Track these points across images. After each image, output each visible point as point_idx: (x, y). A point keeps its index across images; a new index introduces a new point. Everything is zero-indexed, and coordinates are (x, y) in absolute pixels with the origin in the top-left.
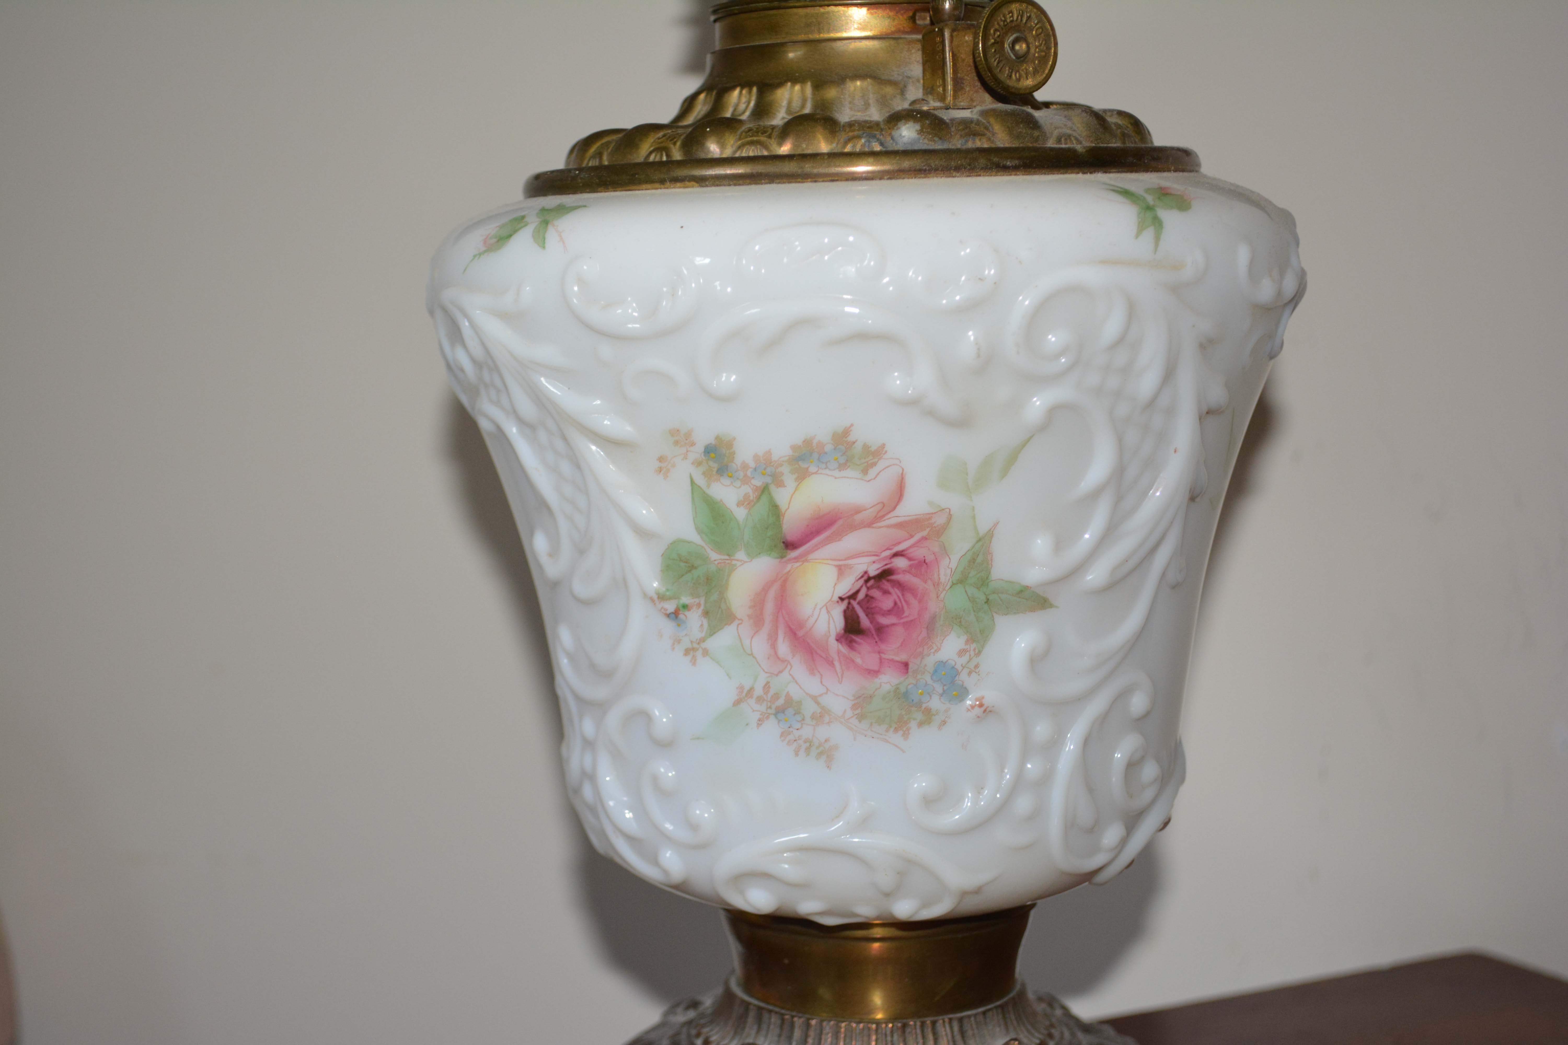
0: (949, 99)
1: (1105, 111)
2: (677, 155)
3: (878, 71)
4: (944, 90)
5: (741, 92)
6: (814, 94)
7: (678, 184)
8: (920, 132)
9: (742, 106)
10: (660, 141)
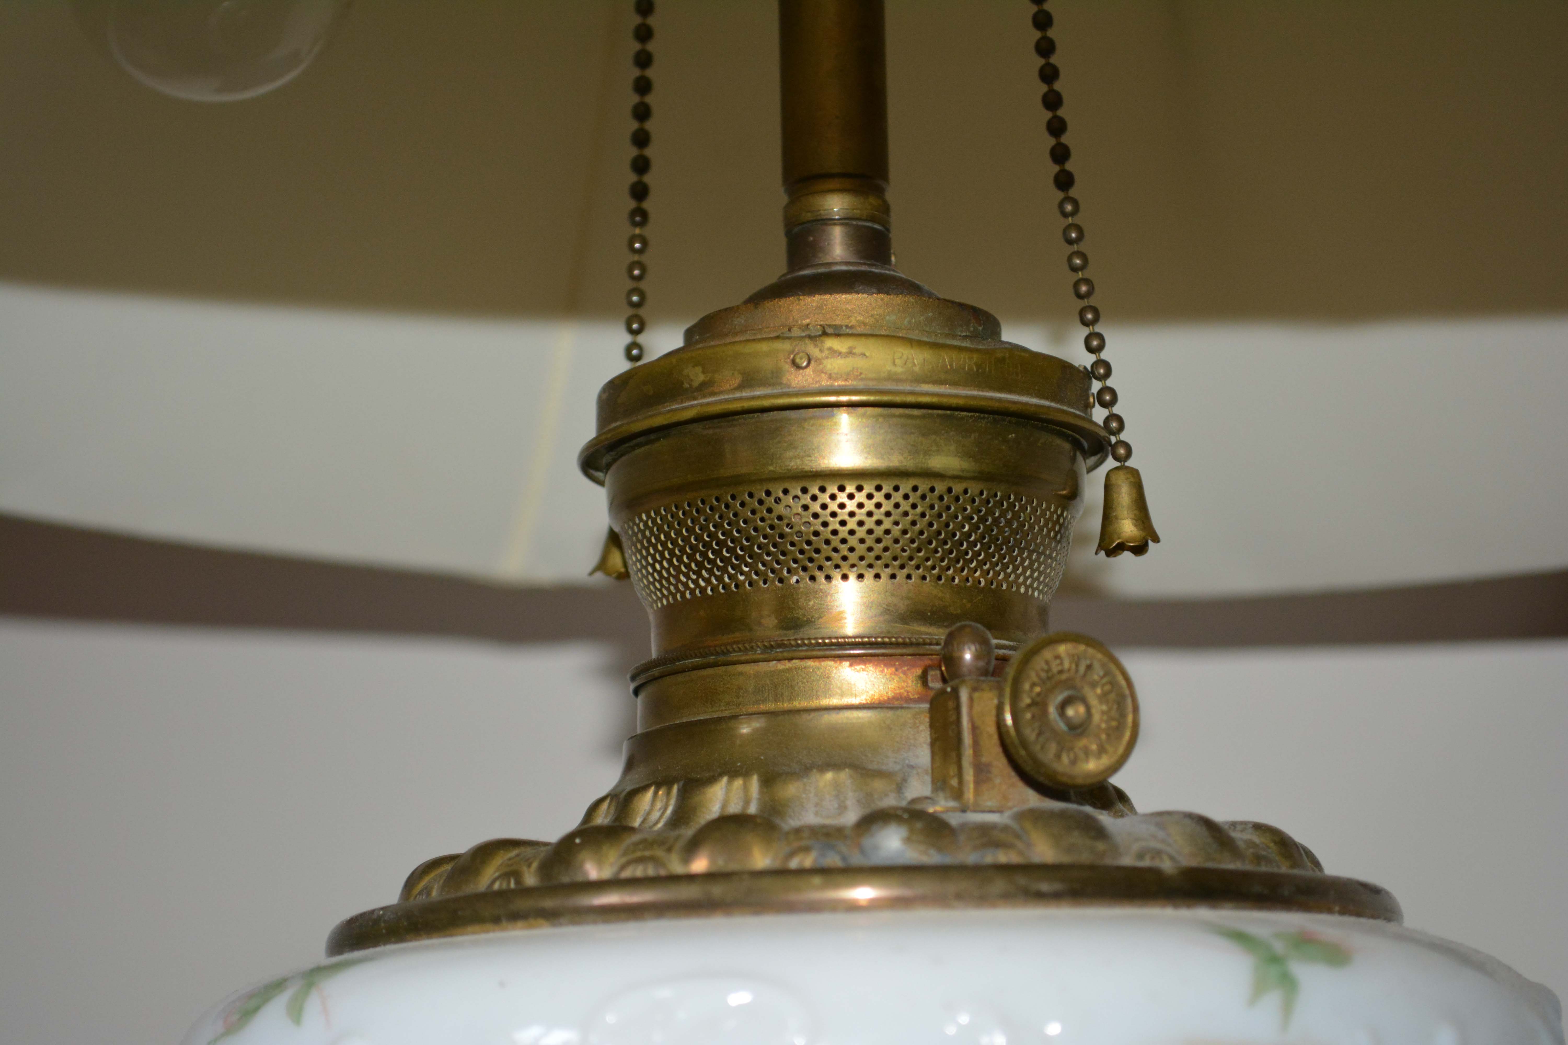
0: (969, 794)
1: (1234, 824)
2: (530, 879)
3: (863, 757)
4: (961, 782)
5: (656, 794)
6: (761, 792)
7: (520, 924)
8: (908, 840)
9: (656, 815)
10: (510, 862)
